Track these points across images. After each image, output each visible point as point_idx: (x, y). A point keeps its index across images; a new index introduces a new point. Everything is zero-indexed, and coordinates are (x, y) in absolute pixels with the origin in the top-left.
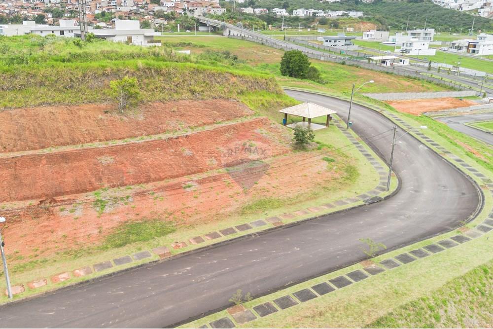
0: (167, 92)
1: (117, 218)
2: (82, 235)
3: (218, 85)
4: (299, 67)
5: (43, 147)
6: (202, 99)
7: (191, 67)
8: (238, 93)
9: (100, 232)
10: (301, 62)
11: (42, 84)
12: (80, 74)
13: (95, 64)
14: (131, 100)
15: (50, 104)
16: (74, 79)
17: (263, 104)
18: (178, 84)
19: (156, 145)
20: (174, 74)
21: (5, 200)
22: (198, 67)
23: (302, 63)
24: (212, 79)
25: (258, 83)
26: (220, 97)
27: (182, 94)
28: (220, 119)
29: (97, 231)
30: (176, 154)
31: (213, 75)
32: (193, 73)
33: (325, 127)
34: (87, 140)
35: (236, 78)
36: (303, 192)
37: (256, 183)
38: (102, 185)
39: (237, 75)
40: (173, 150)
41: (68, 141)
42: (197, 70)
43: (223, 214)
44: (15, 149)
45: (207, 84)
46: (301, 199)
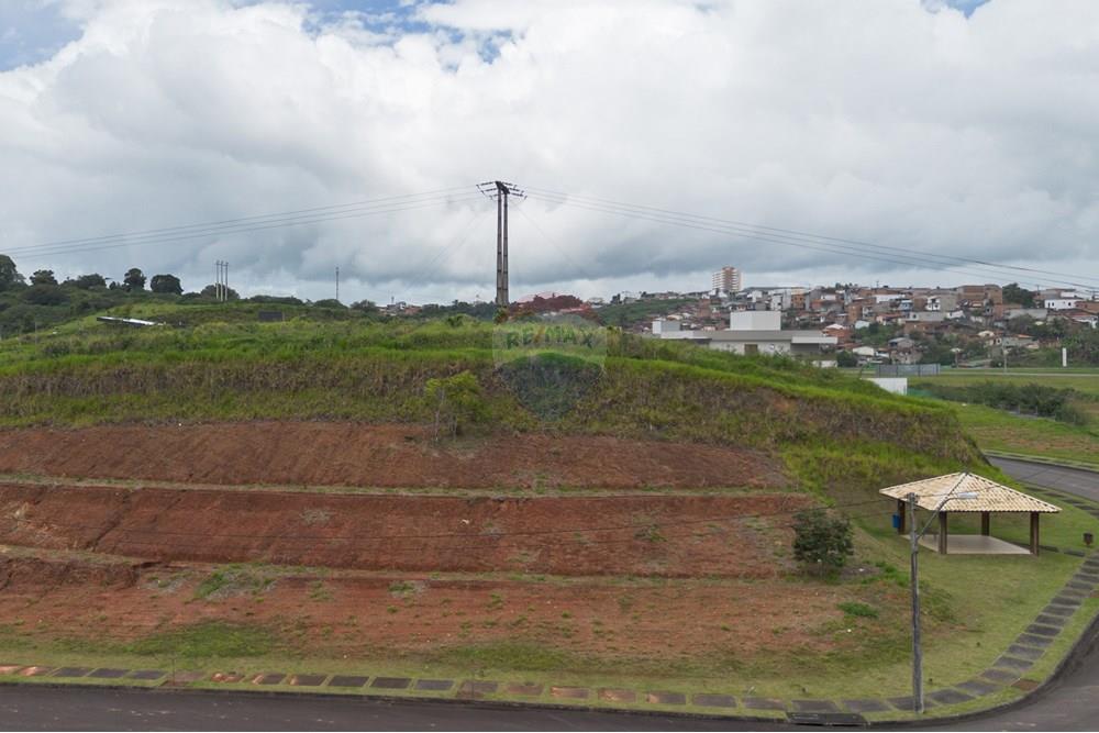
0: (576, 415)
1: (210, 612)
2: (129, 624)
3: (724, 413)
5: (245, 482)
6: (660, 440)
8: (782, 438)
9: (157, 627)
11: (333, 384)
13: (438, 354)
15: (326, 419)
17: (862, 475)
18: (614, 402)
19: (438, 506)
20: (610, 381)
21: (104, 550)
22: (681, 370)
24: (712, 400)
25: (868, 420)
26: (719, 440)
27: (616, 423)
28: (662, 482)
29: (156, 623)
30: (464, 530)
31: (719, 390)
32: (663, 381)
33: (1027, 552)
34: (325, 480)
35: (793, 402)
36: (656, 655)
37: (566, 616)
38: (260, 556)
39: (796, 395)
40: (467, 522)
41: (293, 477)
42: (675, 376)
43: (395, 651)
44: (204, 479)
45: (694, 408)
46: (623, 669)
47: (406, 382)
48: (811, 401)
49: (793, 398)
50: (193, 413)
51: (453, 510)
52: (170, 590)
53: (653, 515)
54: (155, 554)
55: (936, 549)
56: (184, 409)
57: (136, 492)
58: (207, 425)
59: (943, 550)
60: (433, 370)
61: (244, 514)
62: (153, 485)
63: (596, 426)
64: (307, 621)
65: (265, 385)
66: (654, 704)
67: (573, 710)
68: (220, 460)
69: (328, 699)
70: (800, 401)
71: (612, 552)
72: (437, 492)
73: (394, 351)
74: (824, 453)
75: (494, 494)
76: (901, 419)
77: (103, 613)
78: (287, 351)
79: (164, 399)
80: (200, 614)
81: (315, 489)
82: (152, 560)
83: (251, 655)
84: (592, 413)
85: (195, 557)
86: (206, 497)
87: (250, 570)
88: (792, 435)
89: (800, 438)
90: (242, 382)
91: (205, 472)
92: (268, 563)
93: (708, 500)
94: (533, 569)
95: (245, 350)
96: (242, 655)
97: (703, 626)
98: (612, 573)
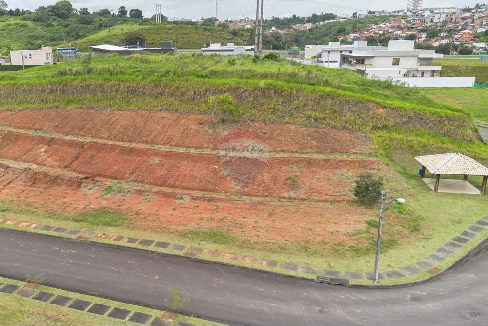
0: (279, 113)
1: (104, 203)
2: (74, 206)
3: (349, 114)
5: (130, 141)
6: (317, 127)
8: (375, 127)
9: (84, 208)
12: (204, 89)
19: (205, 159)
22: (331, 92)
24: (344, 107)
26: (344, 128)
27: (297, 118)
28: (310, 150)
29: (84, 207)
30: (214, 171)
31: (348, 102)
32: (322, 97)
33: (478, 192)
34: (162, 143)
35: (385, 109)
36: (274, 241)
37: (243, 218)
38: (129, 178)
39: (387, 105)
40: (216, 167)
41: (149, 140)
42: (328, 95)
43: (169, 229)
44: (114, 139)
45: (335, 112)
46: (258, 246)
47: (204, 94)
48: (394, 109)
49: (385, 107)
50: (114, 105)
51: (211, 161)
52: (92, 191)
53: (299, 168)
54: (90, 174)
55: (433, 189)
56: (111, 103)
57: (87, 143)
58: (119, 112)
59: (436, 189)
60: (216, 90)
61: (126, 157)
62: (94, 140)
63: (287, 119)
64: (140, 211)
65: (144, 93)
66: (264, 266)
67: (229, 266)
68: (122, 130)
69: (136, 250)
70: (388, 108)
71: (275, 185)
72: (207, 151)
73: (200, 79)
74: (394, 135)
76: (439, 119)
77: (65, 200)
78: (153, 77)
79: (103, 98)
80: (100, 203)
81: (156, 147)
82: (88, 176)
83: (114, 226)
84: (286, 112)
85: (105, 176)
86: (113, 148)
87: (125, 185)
88: (381, 126)
89: (384, 127)
90: (134, 92)
91: (115, 135)
92: (132, 181)
94: (238, 192)
95: (137, 76)
96: (111, 226)
97: (301, 227)
98: (272, 196)
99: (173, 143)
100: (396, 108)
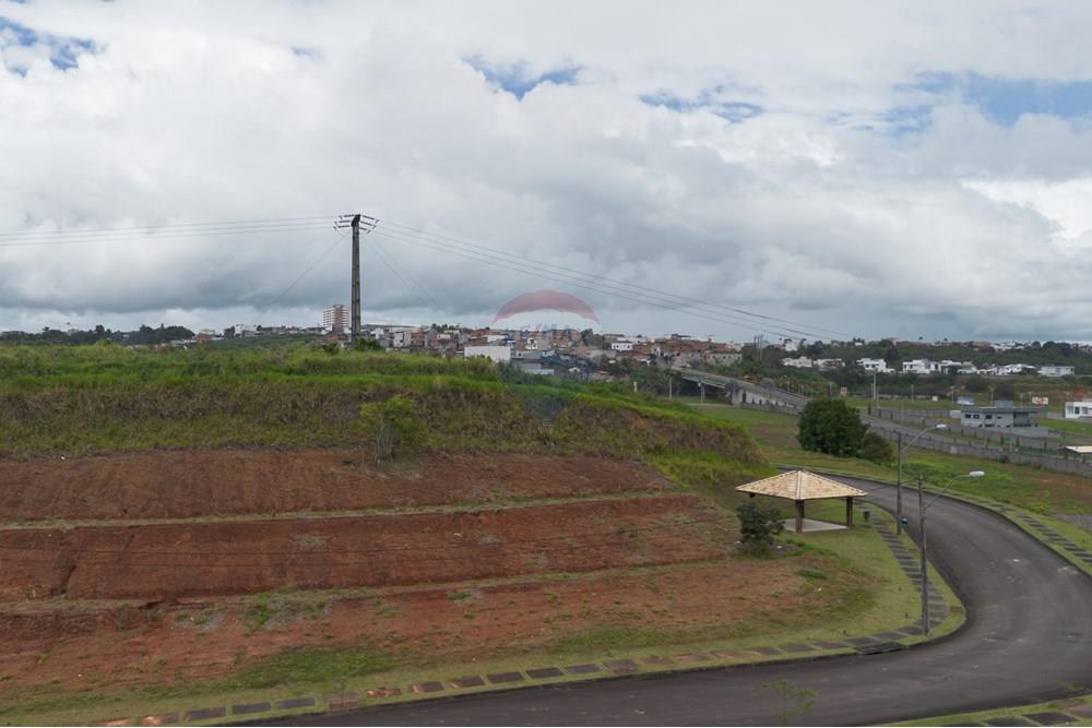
0: (486, 435)
1: (283, 640)
2: (199, 663)
3: (602, 431)
4: (838, 431)
5: (197, 514)
6: (563, 455)
7: (545, 394)
8: (648, 451)
9: (237, 661)
10: (842, 421)
11: (236, 410)
12: (314, 395)
13: (347, 379)
14: (403, 444)
15: (242, 447)
16: (300, 404)
17: (706, 477)
18: (514, 423)
19: (426, 522)
20: (508, 405)
21: (81, 596)
22: (562, 394)
23: (843, 424)
24: (590, 419)
25: (698, 434)
26: (605, 454)
27: (520, 442)
28: (589, 490)
29: (231, 659)
30: (462, 542)
31: (594, 410)
32: (549, 404)
33: (844, 527)
35: (647, 420)
38: (282, 583)
39: (649, 414)
40: (459, 535)
42: (559, 400)
44: (142, 514)
45: (578, 427)
48: (659, 420)
49: (647, 417)
50: (74, 444)
51: (439, 525)
53: (604, 518)
54: (154, 594)
55: (794, 530)
56: (61, 440)
57: (71, 532)
58: (100, 458)
63: (505, 445)
64: (396, 635)
68: (150, 493)
70: (651, 419)
71: (598, 549)
72: (410, 511)
75: (469, 509)
76: (718, 433)
77: (155, 658)
79: (28, 430)
80: (273, 643)
81: (286, 516)
82: (154, 600)
84: (498, 433)
85: (207, 592)
86: (168, 533)
87: (287, 597)
88: (653, 447)
89: (659, 450)
90: (126, 410)
91: (140, 507)
92: (297, 589)
93: (636, 502)
98: (614, 566)
99: (321, 504)
100: (663, 416)
